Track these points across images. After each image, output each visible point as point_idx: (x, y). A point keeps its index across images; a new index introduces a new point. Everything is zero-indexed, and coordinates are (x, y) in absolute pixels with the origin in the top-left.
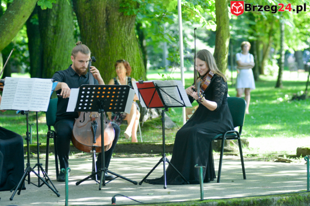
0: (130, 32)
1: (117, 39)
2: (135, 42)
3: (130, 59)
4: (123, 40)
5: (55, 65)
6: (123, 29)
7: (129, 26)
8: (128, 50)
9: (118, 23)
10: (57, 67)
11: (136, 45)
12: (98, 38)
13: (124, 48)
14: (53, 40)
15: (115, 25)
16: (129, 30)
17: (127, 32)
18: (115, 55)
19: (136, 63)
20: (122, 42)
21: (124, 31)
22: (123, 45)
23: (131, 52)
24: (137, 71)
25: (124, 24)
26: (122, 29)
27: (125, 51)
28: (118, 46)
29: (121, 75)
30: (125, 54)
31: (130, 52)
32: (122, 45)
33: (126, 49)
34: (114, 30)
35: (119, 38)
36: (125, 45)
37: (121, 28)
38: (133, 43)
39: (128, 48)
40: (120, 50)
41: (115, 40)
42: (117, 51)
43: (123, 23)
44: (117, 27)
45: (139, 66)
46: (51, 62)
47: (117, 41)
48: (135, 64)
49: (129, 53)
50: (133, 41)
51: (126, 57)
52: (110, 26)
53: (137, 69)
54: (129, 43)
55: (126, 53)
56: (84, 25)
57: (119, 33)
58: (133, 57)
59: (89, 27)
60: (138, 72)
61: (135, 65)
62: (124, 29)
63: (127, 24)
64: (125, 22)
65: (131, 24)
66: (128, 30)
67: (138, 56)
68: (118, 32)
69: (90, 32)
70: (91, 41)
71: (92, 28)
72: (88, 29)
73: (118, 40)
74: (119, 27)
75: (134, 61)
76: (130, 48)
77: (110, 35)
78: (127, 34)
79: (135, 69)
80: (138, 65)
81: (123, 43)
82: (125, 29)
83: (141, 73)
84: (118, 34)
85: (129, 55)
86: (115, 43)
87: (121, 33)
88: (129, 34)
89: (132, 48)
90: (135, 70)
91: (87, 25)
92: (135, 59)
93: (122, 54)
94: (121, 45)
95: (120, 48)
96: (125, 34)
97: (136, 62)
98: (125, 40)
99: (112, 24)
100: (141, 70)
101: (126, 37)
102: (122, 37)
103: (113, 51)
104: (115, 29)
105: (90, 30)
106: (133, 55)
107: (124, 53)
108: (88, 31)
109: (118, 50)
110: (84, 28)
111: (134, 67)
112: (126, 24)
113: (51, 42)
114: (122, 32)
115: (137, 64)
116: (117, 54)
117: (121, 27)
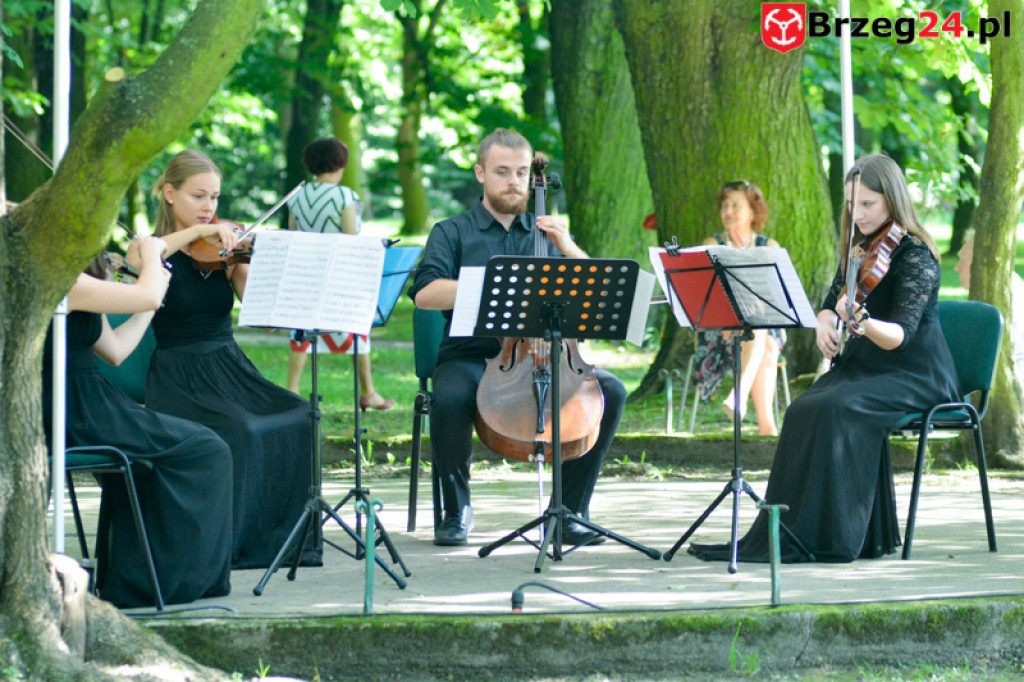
0: (786, 95)
1: (746, 116)
2: (802, 125)
3: (784, 177)
4: (764, 120)
5: (599, 193)
6: (763, 85)
7: (782, 77)
8: (779, 151)
9: (747, 66)
10: (604, 198)
11: (804, 135)
12: (688, 113)
13: (766, 145)
14: (593, 113)
15: (738, 71)
16: (784, 87)
17: (776, 93)
18: (738, 165)
19: (801, 190)
20: (759, 125)
21: (768, 93)
22: (764, 136)
23: (789, 158)
24: (805, 217)
25: (768, 70)
26: (761, 86)
27: (769, 153)
28: (747, 138)
29: (738, 227)
30: (769, 164)
31: (784, 156)
32: (760, 135)
33: (773, 147)
34: (734, 88)
35: (750, 114)
36: (768, 133)
37: (759, 83)
38: (794, 130)
39: (779, 144)
40: (752, 149)
41: (737, 117)
42: (744, 152)
43: (764, 66)
44: (746, 78)
45: (813, 201)
46: (586, 181)
47: (745, 121)
48: (798, 193)
49: (782, 160)
50: (794, 122)
51: (771, 172)
52: (723, 76)
53: (804, 210)
54: (782, 129)
55: (773, 160)
56: (644, 70)
57: (752, 97)
58: (794, 172)
59: (658, 77)
60: (808, 220)
61: (801, 196)
62: (766, 84)
63: (778, 70)
64: (771, 63)
65: (790, 71)
66: (780, 90)
67: (812, 170)
68: (749, 93)
69: (663, 92)
70: (666, 122)
71: (667, 80)
72: (657, 84)
73: (749, 120)
74: (750, 79)
75: (796, 185)
76: (786, 145)
77: (724, 103)
78: (775, 102)
79: (801, 210)
80: (810, 197)
81: (764, 130)
82: (769, 84)
83: (820, 222)
84: (749, 99)
85: (780, 167)
86: (737, 127)
87: (758, 97)
88: (783, 102)
89: (791, 144)
90: (798, 213)
91: (653, 73)
92: (801, 178)
93: (758, 164)
94: (756, 137)
95: (754, 142)
96: (769, 102)
97: (802, 188)
98: (770, 119)
99: (731, 71)
100: (819, 214)
101: (773, 110)
102: (761, 111)
103: (733, 152)
104: (740, 84)
105: (664, 85)
106: (793, 165)
107: (766, 160)
108: (658, 90)
109: (748, 151)
110: (645, 80)
111: (795, 203)
112: (773, 69)
113: (586, 119)
114: (762, 95)
115: (807, 193)
116: (743, 164)
117: (759, 78)
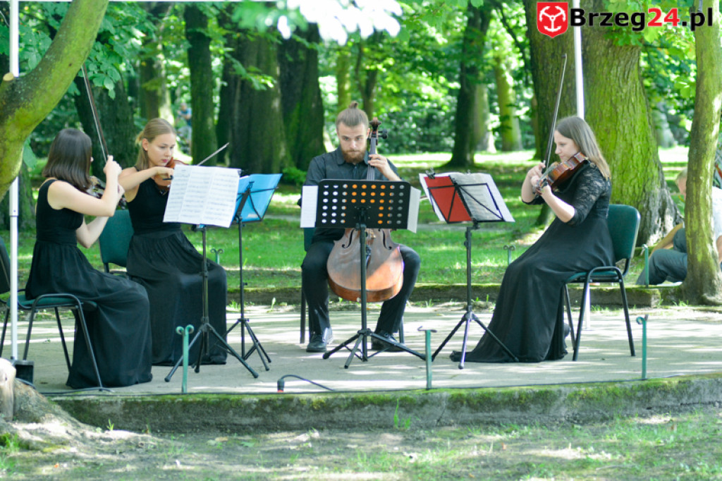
0: (628, 78)
1: (603, 90)
2: (638, 95)
3: (626, 127)
4: (614, 93)
7: (625, 67)
8: (623, 111)
9: (603, 60)
11: (640, 101)
13: (616, 108)
15: (598, 63)
16: (626, 73)
17: (621, 76)
18: (598, 120)
19: (637, 135)
20: (611, 96)
21: (616, 76)
22: (614, 102)
23: (630, 115)
24: (639, 152)
25: (616, 62)
26: (612, 72)
27: (617, 113)
28: (603, 104)
30: (617, 119)
31: (626, 114)
32: (611, 101)
33: (620, 109)
34: (596, 73)
35: (605, 89)
36: (616, 100)
37: (611, 70)
38: (633, 99)
39: (623, 107)
40: (607, 110)
41: (598, 91)
42: (602, 112)
43: (614, 60)
44: (603, 67)
45: (645, 142)
47: (602, 93)
48: (636, 137)
49: (625, 117)
50: (633, 94)
51: (618, 124)
52: (589, 66)
53: (639, 147)
54: (625, 98)
55: (619, 117)
56: (543, 63)
57: (606, 79)
58: (633, 124)
59: (550, 67)
60: (641, 153)
61: (637, 138)
62: (615, 71)
63: (622, 62)
64: (618, 58)
65: (630, 62)
66: (624, 74)
67: (644, 123)
68: (604, 77)
69: (554, 76)
71: (556, 69)
72: (550, 71)
73: (604, 93)
74: (605, 68)
75: (634, 132)
76: (628, 108)
77: (589, 82)
78: (621, 82)
79: (637, 147)
80: (643, 139)
81: (613, 98)
82: (617, 71)
83: (649, 154)
84: (605, 80)
85: (624, 121)
86: (597, 97)
87: (610, 78)
88: (626, 81)
89: (631, 107)
90: (635, 149)
91: (548, 64)
92: (637, 127)
93: (610, 119)
94: (609, 102)
95: (608, 107)
96: (617, 81)
97: (638, 133)
98: (618, 92)
99: (593, 63)
100: (649, 150)
101: (619, 86)
102: (612, 87)
103: (595, 112)
104: (599, 71)
105: (554, 72)
106: (632, 120)
107: (615, 117)
108: (550, 75)
109: (604, 112)
110: (543, 69)
111: (633, 143)
112: (620, 62)
114: (612, 78)
115: (641, 137)
116: (601, 120)
117: (611, 67)
